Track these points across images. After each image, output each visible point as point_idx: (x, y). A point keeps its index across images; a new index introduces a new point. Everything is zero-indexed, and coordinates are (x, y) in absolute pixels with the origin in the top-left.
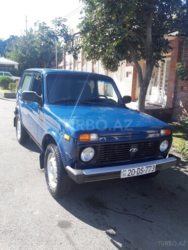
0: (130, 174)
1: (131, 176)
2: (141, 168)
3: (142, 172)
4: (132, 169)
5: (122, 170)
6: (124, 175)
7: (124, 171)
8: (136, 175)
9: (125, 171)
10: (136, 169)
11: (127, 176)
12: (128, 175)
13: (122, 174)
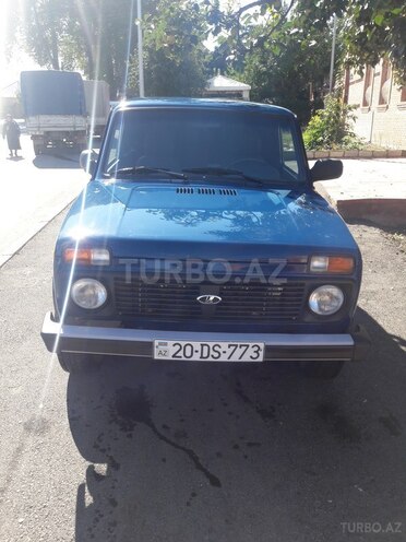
0: (181, 353)
1: (184, 359)
2: (211, 344)
3: (216, 355)
4: (183, 343)
5: (156, 343)
6: (160, 353)
7: (160, 344)
8: (196, 357)
9: (166, 344)
10: (197, 345)
11: (170, 358)
12: (174, 356)
13: (156, 351)
